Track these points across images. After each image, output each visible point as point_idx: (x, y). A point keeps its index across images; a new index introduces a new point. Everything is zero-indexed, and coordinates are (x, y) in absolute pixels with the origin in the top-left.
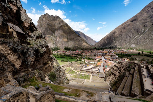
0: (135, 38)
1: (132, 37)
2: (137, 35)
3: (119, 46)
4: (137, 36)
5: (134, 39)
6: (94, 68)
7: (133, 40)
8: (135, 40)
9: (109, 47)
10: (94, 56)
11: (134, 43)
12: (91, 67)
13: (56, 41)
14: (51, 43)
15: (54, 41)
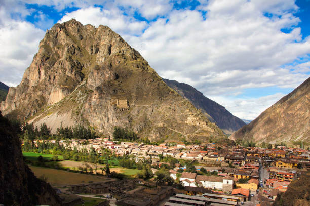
6: (212, 204)
12: (200, 201)
13: (87, 105)
14: (70, 114)
15: (80, 105)
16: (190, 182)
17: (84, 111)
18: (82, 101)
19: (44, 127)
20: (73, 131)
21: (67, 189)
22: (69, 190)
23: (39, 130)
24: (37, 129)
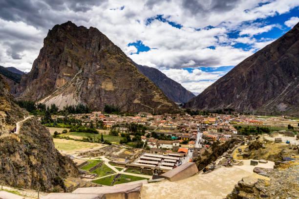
0: (287, 88)
1: (280, 85)
2: (289, 82)
3: (249, 106)
4: (289, 85)
5: (283, 92)
6: (165, 160)
7: (281, 92)
8: (285, 92)
9: (226, 110)
10: (176, 130)
11: (285, 102)
12: (158, 158)
13: (84, 89)
14: (72, 94)
15: (79, 88)
16: (153, 145)
17: (82, 92)
18: (80, 85)
19: (54, 106)
20: (75, 108)
21: (77, 155)
22: (79, 156)
23: (50, 108)
24: (48, 108)
